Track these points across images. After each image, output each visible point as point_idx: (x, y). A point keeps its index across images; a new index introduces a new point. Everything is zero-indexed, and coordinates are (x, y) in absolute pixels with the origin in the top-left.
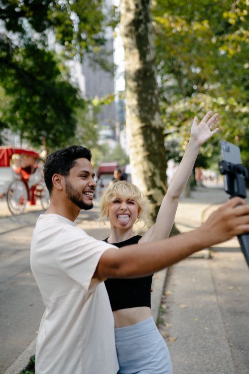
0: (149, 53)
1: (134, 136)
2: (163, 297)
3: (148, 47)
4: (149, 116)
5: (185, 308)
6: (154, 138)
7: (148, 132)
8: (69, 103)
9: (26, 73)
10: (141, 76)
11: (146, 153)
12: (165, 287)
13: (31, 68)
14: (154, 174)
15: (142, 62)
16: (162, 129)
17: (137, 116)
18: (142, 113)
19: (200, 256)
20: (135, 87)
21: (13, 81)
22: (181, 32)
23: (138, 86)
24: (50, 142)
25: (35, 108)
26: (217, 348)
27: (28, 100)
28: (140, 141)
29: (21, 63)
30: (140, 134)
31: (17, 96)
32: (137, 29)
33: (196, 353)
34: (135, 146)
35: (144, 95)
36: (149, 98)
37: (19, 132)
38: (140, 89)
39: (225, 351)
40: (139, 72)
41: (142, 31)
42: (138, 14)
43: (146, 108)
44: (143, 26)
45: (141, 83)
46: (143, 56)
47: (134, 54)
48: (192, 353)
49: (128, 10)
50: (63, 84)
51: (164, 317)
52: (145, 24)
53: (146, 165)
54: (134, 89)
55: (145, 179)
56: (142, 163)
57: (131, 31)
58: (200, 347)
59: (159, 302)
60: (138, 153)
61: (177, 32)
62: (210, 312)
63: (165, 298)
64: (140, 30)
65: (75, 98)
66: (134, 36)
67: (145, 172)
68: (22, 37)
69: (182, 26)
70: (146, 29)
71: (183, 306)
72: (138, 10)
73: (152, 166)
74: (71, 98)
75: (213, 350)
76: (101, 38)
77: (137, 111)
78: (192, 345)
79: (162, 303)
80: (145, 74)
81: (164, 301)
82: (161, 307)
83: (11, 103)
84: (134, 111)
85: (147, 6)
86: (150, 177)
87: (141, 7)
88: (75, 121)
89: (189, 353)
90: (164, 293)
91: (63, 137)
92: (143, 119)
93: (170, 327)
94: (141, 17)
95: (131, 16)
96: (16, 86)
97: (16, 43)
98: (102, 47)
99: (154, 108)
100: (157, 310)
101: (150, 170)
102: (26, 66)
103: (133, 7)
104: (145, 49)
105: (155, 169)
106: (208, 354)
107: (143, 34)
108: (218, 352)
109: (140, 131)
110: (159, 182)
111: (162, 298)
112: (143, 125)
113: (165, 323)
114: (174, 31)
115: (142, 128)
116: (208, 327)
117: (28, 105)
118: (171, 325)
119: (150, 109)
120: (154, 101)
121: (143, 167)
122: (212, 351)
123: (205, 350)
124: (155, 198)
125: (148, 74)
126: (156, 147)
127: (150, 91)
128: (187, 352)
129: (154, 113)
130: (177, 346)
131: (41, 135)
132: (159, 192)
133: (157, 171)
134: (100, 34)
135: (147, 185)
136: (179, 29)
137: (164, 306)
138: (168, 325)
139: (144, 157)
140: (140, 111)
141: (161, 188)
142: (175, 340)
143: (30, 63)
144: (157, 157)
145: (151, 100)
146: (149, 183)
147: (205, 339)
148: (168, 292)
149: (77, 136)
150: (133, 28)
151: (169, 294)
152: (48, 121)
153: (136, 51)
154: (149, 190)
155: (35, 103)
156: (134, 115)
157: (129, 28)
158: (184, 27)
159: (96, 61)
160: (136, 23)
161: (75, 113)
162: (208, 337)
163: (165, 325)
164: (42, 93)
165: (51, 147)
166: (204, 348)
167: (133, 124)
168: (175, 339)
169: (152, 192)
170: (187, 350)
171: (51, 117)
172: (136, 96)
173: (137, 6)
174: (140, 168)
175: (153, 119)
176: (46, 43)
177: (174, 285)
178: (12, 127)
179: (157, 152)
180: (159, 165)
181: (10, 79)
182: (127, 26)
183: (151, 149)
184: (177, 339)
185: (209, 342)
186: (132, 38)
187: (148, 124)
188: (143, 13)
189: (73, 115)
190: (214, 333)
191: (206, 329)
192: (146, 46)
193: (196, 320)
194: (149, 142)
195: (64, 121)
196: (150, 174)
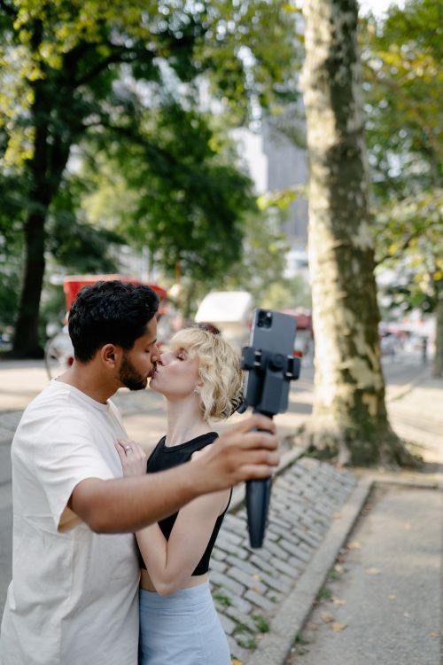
0: (352, 117)
1: (321, 262)
2: (343, 551)
3: (352, 106)
4: (349, 229)
5: (379, 574)
6: (356, 267)
7: (347, 257)
8: (232, 203)
9: (162, 152)
10: (338, 157)
11: (342, 295)
12: (351, 534)
13: (170, 145)
14: (354, 332)
15: (340, 133)
16: (371, 252)
17: (328, 228)
18: (336, 223)
19: (432, 485)
20: (326, 176)
21: (139, 165)
22: (423, 77)
23: (332, 174)
24: (198, 271)
25: (173, 212)
26: (416, 651)
27: (163, 198)
28: (331, 271)
29: (153, 137)
30: (331, 259)
31: (144, 192)
32: (332, 75)
33: (374, 656)
34: (323, 281)
35: (341, 192)
36: (350, 195)
37: (146, 251)
38: (334, 180)
39: (429, 659)
40: (333, 150)
41: (342, 78)
42: (335, 48)
43: (344, 214)
44: (343, 70)
45: (336, 169)
46: (341, 121)
47: (325, 119)
48: (367, 654)
49: (318, 42)
50: (222, 171)
51: (333, 587)
52: (348, 66)
53: (341, 315)
54: (323, 180)
55: (338, 340)
56: (332, 311)
57: (321, 79)
58: (384, 646)
59: (331, 558)
60: (326, 293)
61: (417, 77)
62: (422, 586)
63: (346, 554)
64: (338, 77)
65: (243, 196)
66: (327, 89)
67: (338, 328)
68: (156, 92)
69: (425, 68)
70: (350, 74)
71: (374, 571)
72: (336, 42)
73: (350, 317)
74: (236, 196)
75: (407, 653)
76: (292, 90)
77: (328, 219)
78: (371, 640)
79: (337, 561)
80: (344, 154)
81: (341, 558)
82: (332, 569)
83: (134, 202)
84: (322, 219)
85: (352, 35)
86: (346, 336)
87: (340, 37)
88: (241, 235)
89: (363, 654)
90: (345, 545)
91: (220, 262)
92: (338, 234)
93: (341, 605)
94: (341, 55)
95: (322, 54)
96: (145, 173)
97: (146, 102)
98: (291, 106)
99: (358, 213)
100: (324, 573)
101: (348, 324)
102: (162, 141)
103: (326, 36)
104: (345, 109)
105: (356, 322)
106: (396, 660)
107: (342, 83)
108: (416, 659)
109: (332, 254)
110: (362, 347)
111: (340, 554)
112: (338, 243)
113: (334, 598)
114: (411, 76)
115: (336, 249)
116: (409, 613)
117: (162, 206)
118: (343, 602)
119: (352, 215)
120: (359, 201)
121: (335, 318)
122: (405, 655)
123: (392, 651)
124: (354, 374)
125: (350, 154)
126: (359, 284)
127: (353, 184)
128: (359, 651)
129: (358, 223)
130: (345, 639)
131: (180, 258)
132: (363, 364)
133: (360, 327)
134: (290, 85)
135: (342, 351)
136: (419, 72)
137: (339, 568)
138: (337, 601)
139: (338, 301)
140: (333, 220)
141: (365, 358)
142: (343, 629)
143: (168, 135)
144: (360, 302)
145: (354, 200)
146: (345, 347)
147: (398, 633)
148: (355, 544)
149: (246, 262)
150: (326, 74)
151: (355, 549)
152: (195, 234)
153: (329, 114)
154: (343, 359)
155: (174, 203)
156: (322, 226)
157: (318, 74)
158: (429, 68)
159: (283, 131)
160: (331, 65)
161: (241, 220)
162: (406, 630)
163: (332, 601)
164: (186, 185)
165: (200, 279)
166: (392, 648)
167: (319, 243)
168: (343, 626)
169: (349, 364)
170: (360, 648)
171: (201, 228)
172: (327, 192)
173: (334, 35)
174: (330, 319)
175: (356, 233)
176: (196, 100)
177: (369, 533)
178: (134, 244)
179: (361, 292)
180: (365, 316)
181: (133, 162)
182: (315, 71)
183: (350, 287)
184: (346, 626)
185: (404, 639)
186: (323, 92)
187: (346, 242)
188: (344, 47)
189: (237, 225)
190: (417, 624)
191: (406, 615)
192: (347, 104)
193: (392, 597)
194: (347, 274)
195: (223, 235)
196: (346, 332)
